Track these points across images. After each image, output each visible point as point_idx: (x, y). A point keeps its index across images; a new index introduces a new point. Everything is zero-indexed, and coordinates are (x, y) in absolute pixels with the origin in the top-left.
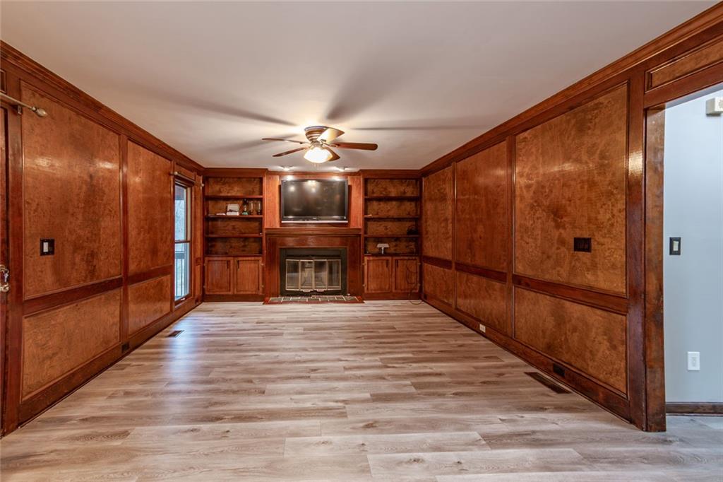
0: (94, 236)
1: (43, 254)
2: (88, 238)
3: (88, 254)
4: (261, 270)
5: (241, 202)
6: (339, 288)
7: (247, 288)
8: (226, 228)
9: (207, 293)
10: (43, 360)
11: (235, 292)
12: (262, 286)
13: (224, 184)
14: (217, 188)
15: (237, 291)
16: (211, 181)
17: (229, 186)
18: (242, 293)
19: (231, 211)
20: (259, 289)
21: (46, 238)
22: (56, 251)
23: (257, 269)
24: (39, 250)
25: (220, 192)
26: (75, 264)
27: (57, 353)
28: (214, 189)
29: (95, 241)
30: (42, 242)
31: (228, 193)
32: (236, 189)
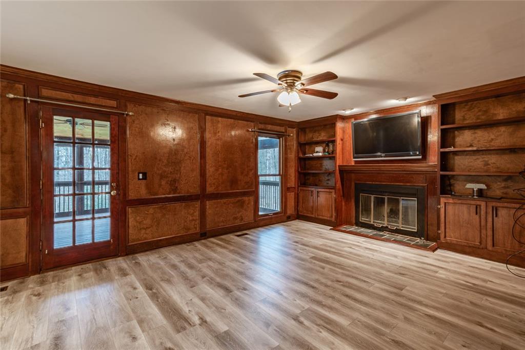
0: (176, 171)
1: (139, 179)
2: (171, 172)
3: (171, 181)
4: (333, 201)
5: (324, 145)
6: (415, 229)
7: (324, 214)
8: (316, 166)
9: (300, 213)
10: (141, 229)
11: (317, 216)
12: (334, 214)
13: (315, 132)
14: (310, 135)
15: (318, 215)
16: (307, 131)
17: (318, 133)
18: (320, 217)
19: (317, 152)
20: (332, 217)
21: (142, 171)
22: (148, 178)
23: (330, 199)
24: (137, 177)
25: (313, 138)
26: (161, 185)
27: (149, 228)
28: (310, 136)
29: (177, 174)
30: (139, 173)
31: (317, 138)
32: (323, 134)
